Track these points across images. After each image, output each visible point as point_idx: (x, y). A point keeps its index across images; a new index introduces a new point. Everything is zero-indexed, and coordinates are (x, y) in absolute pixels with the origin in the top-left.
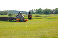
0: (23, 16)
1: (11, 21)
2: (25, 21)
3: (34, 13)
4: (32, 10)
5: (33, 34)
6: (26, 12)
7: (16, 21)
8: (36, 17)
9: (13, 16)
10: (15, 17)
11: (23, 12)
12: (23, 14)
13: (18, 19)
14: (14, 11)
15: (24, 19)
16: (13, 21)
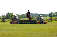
0: (43, 19)
1: (32, 24)
2: (45, 23)
3: (54, 16)
4: (52, 13)
5: (53, 36)
6: (46, 15)
7: (36, 24)
8: (56, 19)
9: (34, 19)
10: (36, 20)
11: (43, 15)
12: (43, 16)
13: (38, 21)
14: (34, 14)
15: (44, 21)
16: (34, 24)
